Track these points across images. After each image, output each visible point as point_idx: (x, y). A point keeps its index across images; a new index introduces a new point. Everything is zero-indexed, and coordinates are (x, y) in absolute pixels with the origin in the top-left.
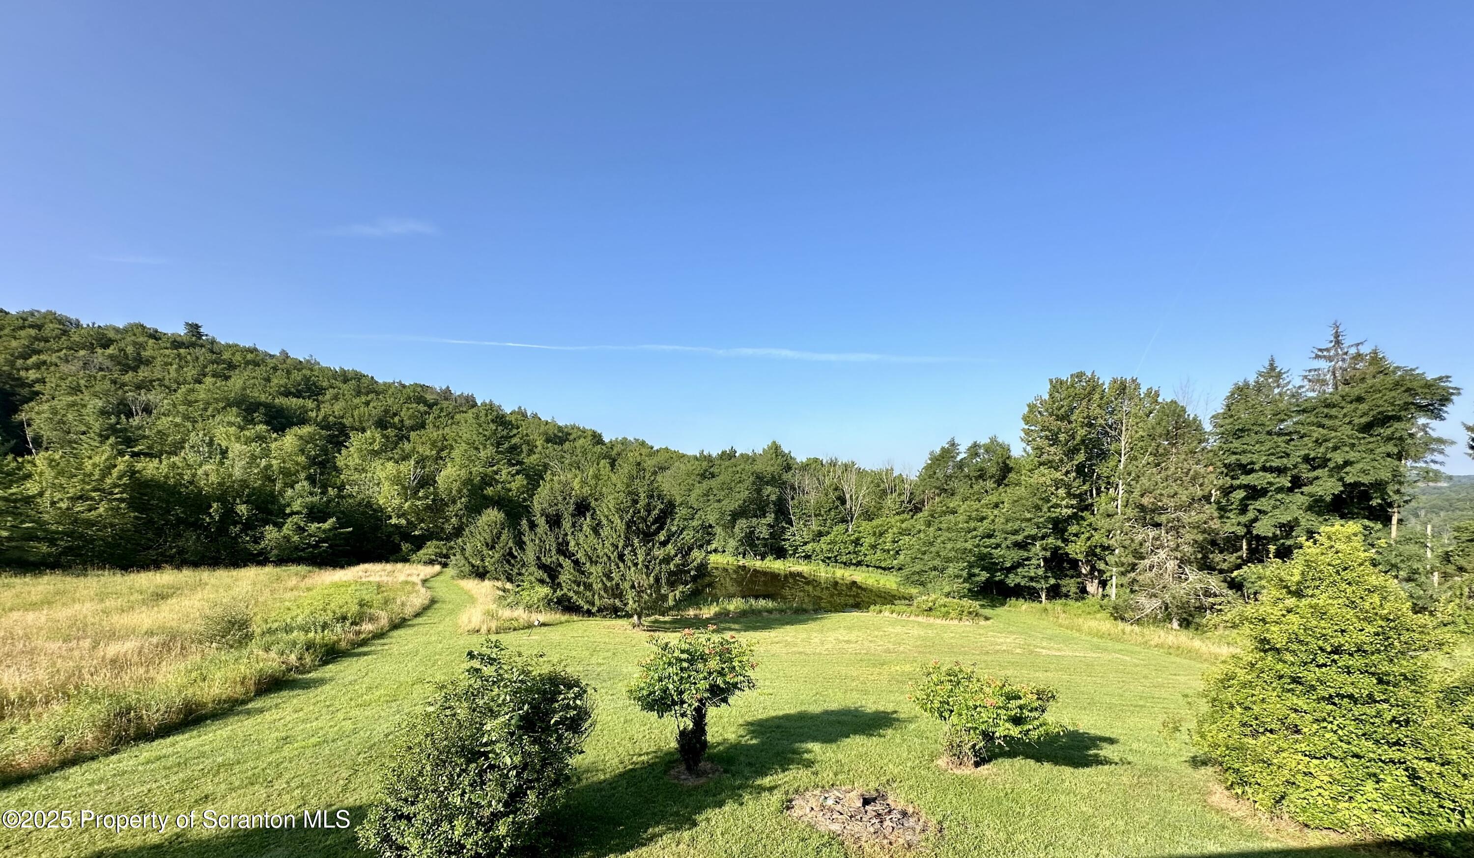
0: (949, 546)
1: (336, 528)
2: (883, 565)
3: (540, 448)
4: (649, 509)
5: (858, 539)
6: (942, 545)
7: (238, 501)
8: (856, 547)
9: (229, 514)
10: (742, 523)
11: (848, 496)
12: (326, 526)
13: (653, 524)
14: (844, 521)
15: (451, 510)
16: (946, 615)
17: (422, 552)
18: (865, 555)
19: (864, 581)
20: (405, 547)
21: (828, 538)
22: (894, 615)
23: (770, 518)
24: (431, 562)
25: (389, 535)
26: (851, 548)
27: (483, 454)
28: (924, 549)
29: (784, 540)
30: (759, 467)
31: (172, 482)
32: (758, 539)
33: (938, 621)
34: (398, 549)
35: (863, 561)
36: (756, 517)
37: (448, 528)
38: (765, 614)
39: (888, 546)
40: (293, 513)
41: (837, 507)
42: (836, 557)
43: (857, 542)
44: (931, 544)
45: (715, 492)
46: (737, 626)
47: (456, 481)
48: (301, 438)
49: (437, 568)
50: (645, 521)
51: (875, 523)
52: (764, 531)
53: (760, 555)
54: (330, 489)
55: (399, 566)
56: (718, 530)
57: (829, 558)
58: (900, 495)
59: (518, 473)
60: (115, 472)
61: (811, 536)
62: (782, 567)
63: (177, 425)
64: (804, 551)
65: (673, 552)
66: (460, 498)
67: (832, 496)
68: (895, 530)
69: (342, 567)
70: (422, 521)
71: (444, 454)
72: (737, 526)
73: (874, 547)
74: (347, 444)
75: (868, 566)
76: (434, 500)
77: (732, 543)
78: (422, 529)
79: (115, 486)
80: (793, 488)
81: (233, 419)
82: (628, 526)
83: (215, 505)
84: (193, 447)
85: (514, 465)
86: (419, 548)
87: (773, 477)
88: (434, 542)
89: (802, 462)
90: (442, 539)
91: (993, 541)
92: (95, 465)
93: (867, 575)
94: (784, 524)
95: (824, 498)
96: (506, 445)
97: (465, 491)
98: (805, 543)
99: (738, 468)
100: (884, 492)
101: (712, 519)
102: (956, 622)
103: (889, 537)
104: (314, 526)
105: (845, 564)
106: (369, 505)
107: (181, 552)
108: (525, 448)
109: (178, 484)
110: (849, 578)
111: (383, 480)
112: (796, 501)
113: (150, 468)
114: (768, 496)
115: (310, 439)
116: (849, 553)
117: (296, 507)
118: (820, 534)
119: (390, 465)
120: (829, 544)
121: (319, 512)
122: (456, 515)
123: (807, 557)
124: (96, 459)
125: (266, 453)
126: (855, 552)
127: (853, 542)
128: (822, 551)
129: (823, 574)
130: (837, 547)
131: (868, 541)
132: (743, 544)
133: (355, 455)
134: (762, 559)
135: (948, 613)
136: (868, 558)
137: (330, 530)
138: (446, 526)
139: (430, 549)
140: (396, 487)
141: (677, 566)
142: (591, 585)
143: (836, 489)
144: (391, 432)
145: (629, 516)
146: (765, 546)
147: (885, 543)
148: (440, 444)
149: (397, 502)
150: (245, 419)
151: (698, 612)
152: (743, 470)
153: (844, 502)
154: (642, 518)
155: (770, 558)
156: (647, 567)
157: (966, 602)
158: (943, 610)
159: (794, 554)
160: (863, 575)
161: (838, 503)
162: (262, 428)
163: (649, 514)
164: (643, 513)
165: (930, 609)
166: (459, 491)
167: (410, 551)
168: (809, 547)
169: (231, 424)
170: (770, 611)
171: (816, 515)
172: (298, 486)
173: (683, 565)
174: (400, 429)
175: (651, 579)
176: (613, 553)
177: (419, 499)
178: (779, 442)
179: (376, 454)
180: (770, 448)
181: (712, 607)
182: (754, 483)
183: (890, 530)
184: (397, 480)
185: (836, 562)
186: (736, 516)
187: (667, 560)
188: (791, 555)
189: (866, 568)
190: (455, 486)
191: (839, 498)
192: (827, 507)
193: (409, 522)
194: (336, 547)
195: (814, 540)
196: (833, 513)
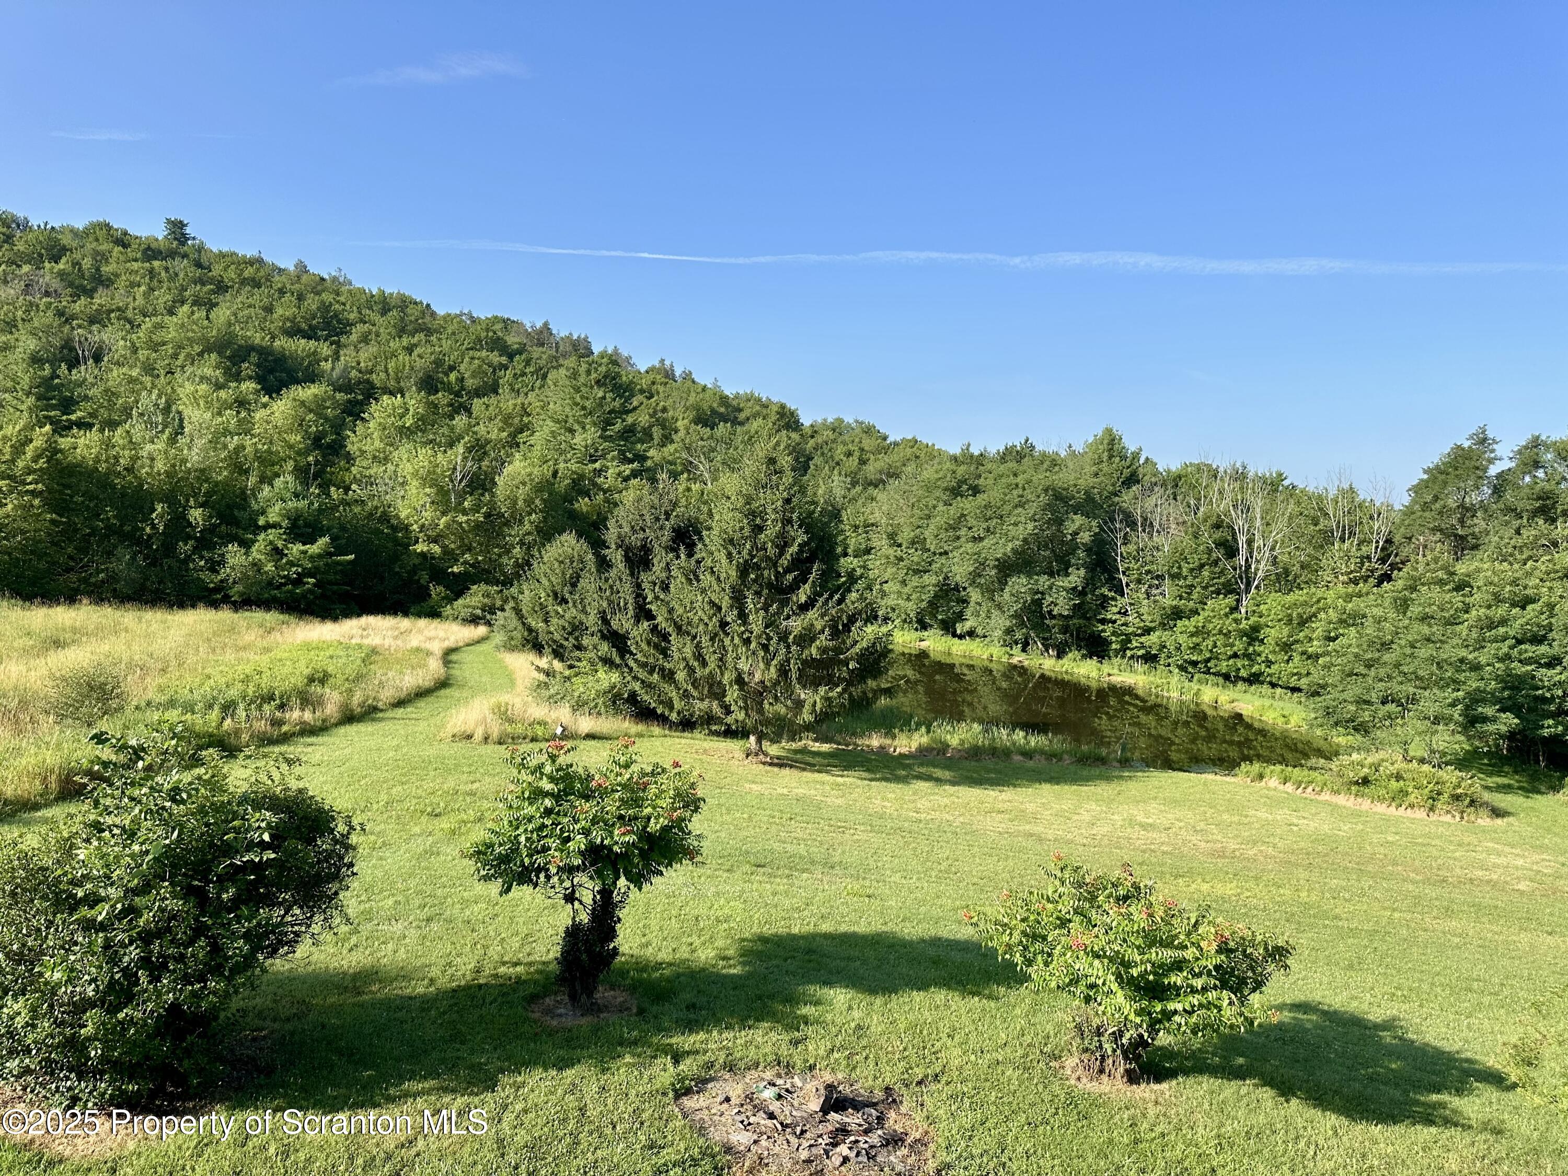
0: (1424, 652)
1: (330, 554)
2: (1301, 684)
3: (682, 433)
4: (783, 544)
5: (1256, 629)
6: (1408, 651)
7: (192, 503)
8: (1249, 644)
9: (179, 523)
10: (1019, 584)
11: (1242, 540)
12: (314, 549)
13: (788, 570)
14: (1229, 589)
15: (514, 534)
16: (1399, 797)
17: (460, 601)
18: (1269, 663)
19: (1256, 715)
20: (437, 591)
21: (1189, 624)
23: (1076, 577)
24: (474, 620)
25: (412, 571)
26: (1239, 646)
27: (578, 440)
28: (1369, 656)
29: (1103, 621)
30: (1064, 478)
31: (103, 467)
32: (1053, 617)
33: (1381, 808)
34: (424, 594)
35: (1262, 674)
36: (1051, 574)
37: (508, 563)
38: (1017, 758)
39: (1315, 647)
40: (268, 526)
41: (1216, 562)
42: (1207, 661)
43: (1253, 635)
44: (1386, 646)
45: (972, 522)
46: (947, 774)
47: (524, 484)
48: (303, 403)
49: (482, 630)
50: (775, 565)
51: (1296, 596)
52: (1061, 601)
53: (1054, 646)
54: (333, 489)
55: (422, 623)
56: (975, 595)
57: (1194, 664)
58: (1361, 543)
59: (635, 474)
60: (31, 451)
61: (1158, 619)
62: (1094, 674)
63: (132, 380)
64: (1142, 647)
65: (818, 625)
66: (530, 514)
67: (1207, 538)
68: (1334, 614)
69: (335, 619)
70: (469, 549)
71: (521, 438)
72: (1007, 589)
73: (1286, 647)
74: (366, 415)
75: (1273, 685)
76: (488, 516)
77: (1000, 622)
78: (465, 563)
79: (30, 470)
80: (1131, 522)
81: (208, 372)
82: (744, 571)
83: (159, 508)
84: (142, 415)
85: (631, 461)
86: (459, 594)
87: (1089, 498)
88: (483, 587)
89: (1169, 472)
90: (497, 583)
93: (1267, 702)
94: (1105, 591)
95: (1188, 541)
96: (618, 426)
97: (537, 502)
98: (1148, 631)
99: (1020, 480)
100: (1327, 537)
101: (960, 571)
102: (1421, 814)
103: (1318, 628)
104: (296, 548)
105: (1226, 677)
106: (385, 518)
107: (113, 578)
108: (657, 432)
109: (110, 472)
110: (1228, 707)
111: (408, 477)
112: (1131, 548)
114: (1076, 533)
115: (317, 407)
116: (1235, 655)
117: (273, 516)
118: (1177, 614)
119: (424, 453)
120: (1192, 635)
121: (307, 525)
122: (522, 543)
123: (1150, 659)
125: (245, 428)
126: (1247, 656)
127: (1243, 633)
128: (1178, 649)
129: (1175, 695)
130: (1209, 643)
131: (1274, 634)
132: (1022, 624)
133: (375, 435)
134: (1059, 657)
135: (1404, 793)
136: (1275, 668)
137: (320, 556)
138: (505, 560)
139: (475, 597)
140: (428, 490)
141: (824, 650)
142: (672, 673)
143: (1218, 526)
144: (442, 398)
145: (745, 553)
146: (1065, 630)
147: (1311, 640)
148: (516, 421)
149: (428, 515)
150: (227, 372)
151: (888, 741)
152: (1029, 482)
153: (1232, 552)
154: (768, 558)
155: (1074, 654)
156: (765, 647)
157: (1450, 775)
158: (1394, 785)
159: (1124, 649)
160: (1258, 702)
161: (1218, 554)
162: (248, 386)
163: (781, 554)
164: (771, 551)
165: (1366, 781)
166: (529, 502)
167: (443, 598)
168: (1153, 639)
169: (203, 379)
170: (1028, 754)
171: (1171, 577)
172: (278, 482)
173: (838, 651)
174: (458, 394)
175: (773, 670)
176: (710, 618)
177: (465, 512)
178: (1118, 430)
179: (406, 433)
180: (1098, 442)
181: (916, 736)
182: (1049, 507)
183: (1322, 615)
184: (430, 479)
185: (1208, 672)
186: (1006, 569)
187: (806, 638)
188: (1117, 652)
189: (1266, 689)
190: (522, 493)
191: (1220, 544)
192: (1195, 561)
193: (446, 550)
194: (331, 583)
195: (1163, 626)
196: (1206, 573)
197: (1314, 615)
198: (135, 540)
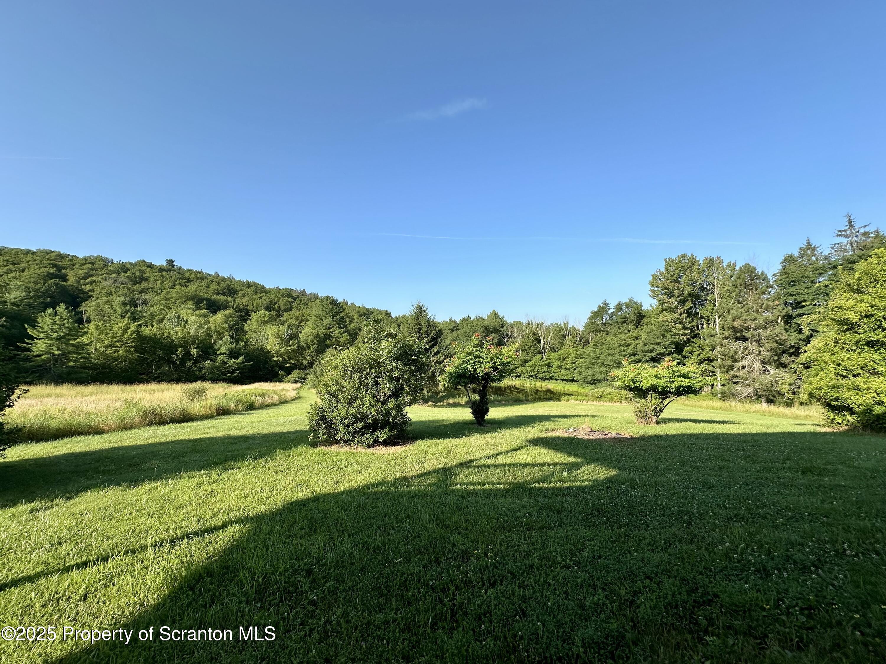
1: (244, 363)
2: (566, 378)
3: (356, 320)
4: (427, 333)
5: (549, 363)
7: (192, 347)
8: (548, 368)
9: (187, 355)
11: (541, 338)
12: (239, 361)
13: (430, 342)
14: (540, 353)
15: (307, 353)
16: (611, 400)
17: (290, 376)
19: (554, 388)
20: (281, 373)
21: (530, 363)
22: (578, 402)
24: (296, 382)
25: (273, 367)
27: (324, 322)
30: (486, 323)
31: (158, 337)
33: (606, 404)
34: (277, 375)
35: (553, 376)
37: (305, 363)
39: (569, 366)
40: (221, 354)
41: (535, 345)
42: (536, 375)
43: (549, 365)
44: (598, 358)
47: (310, 336)
48: (225, 316)
49: (299, 385)
51: (559, 353)
54: (241, 342)
55: (278, 384)
57: (532, 376)
58: (573, 337)
59: (345, 332)
60: (129, 332)
61: (520, 363)
63: (161, 309)
64: (516, 373)
65: (442, 358)
66: (313, 345)
67: (532, 338)
68: (573, 355)
70: (291, 358)
71: (302, 324)
73: (560, 367)
74: (250, 318)
75: (556, 380)
76: (298, 347)
78: (291, 363)
79: (129, 338)
80: (507, 335)
81: (190, 306)
83: (180, 350)
84: (169, 319)
85: (342, 328)
86: (289, 374)
87: (495, 328)
88: (297, 371)
89: (511, 323)
90: (302, 369)
91: (636, 357)
92: (119, 328)
95: (526, 339)
96: (338, 317)
97: (315, 341)
98: (516, 368)
100: (564, 336)
102: (617, 404)
103: (569, 360)
104: (232, 361)
105: (542, 379)
106: (262, 350)
108: (348, 320)
109: (161, 338)
110: (544, 387)
111: (270, 336)
113: (147, 331)
115: (231, 316)
116: (544, 372)
117: (223, 350)
118: (526, 361)
119: (274, 328)
120: (531, 367)
121: (235, 353)
122: (310, 355)
123: (518, 376)
124: (120, 325)
125: (207, 323)
126: (548, 371)
127: (546, 365)
128: (527, 372)
129: (529, 385)
130: (536, 369)
131: (556, 364)
133: (255, 324)
135: (612, 398)
136: (556, 375)
137: (240, 363)
138: (304, 361)
139: (295, 374)
140: (277, 340)
143: (534, 334)
144: (273, 313)
147: (567, 364)
148: (300, 318)
149: (278, 347)
150: (196, 307)
153: (539, 341)
158: (609, 397)
159: (510, 374)
160: (554, 385)
161: (536, 342)
162: (204, 311)
163: (428, 336)
164: (424, 335)
165: (601, 397)
166: (312, 341)
167: (284, 376)
168: (519, 370)
169: (189, 309)
171: (522, 350)
172: (224, 339)
174: (278, 311)
177: (290, 346)
178: (496, 311)
179: (265, 322)
180: (492, 314)
182: (484, 332)
184: (278, 335)
185: (536, 378)
187: (439, 362)
188: (507, 376)
189: (554, 381)
190: (310, 338)
191: (536, 339)
192: (529, 345)
193: (284, 360)
194: (244, 373)
195: (521, 365)
196: (533, 348)
197: (568, 357)
198: (170, 361)
